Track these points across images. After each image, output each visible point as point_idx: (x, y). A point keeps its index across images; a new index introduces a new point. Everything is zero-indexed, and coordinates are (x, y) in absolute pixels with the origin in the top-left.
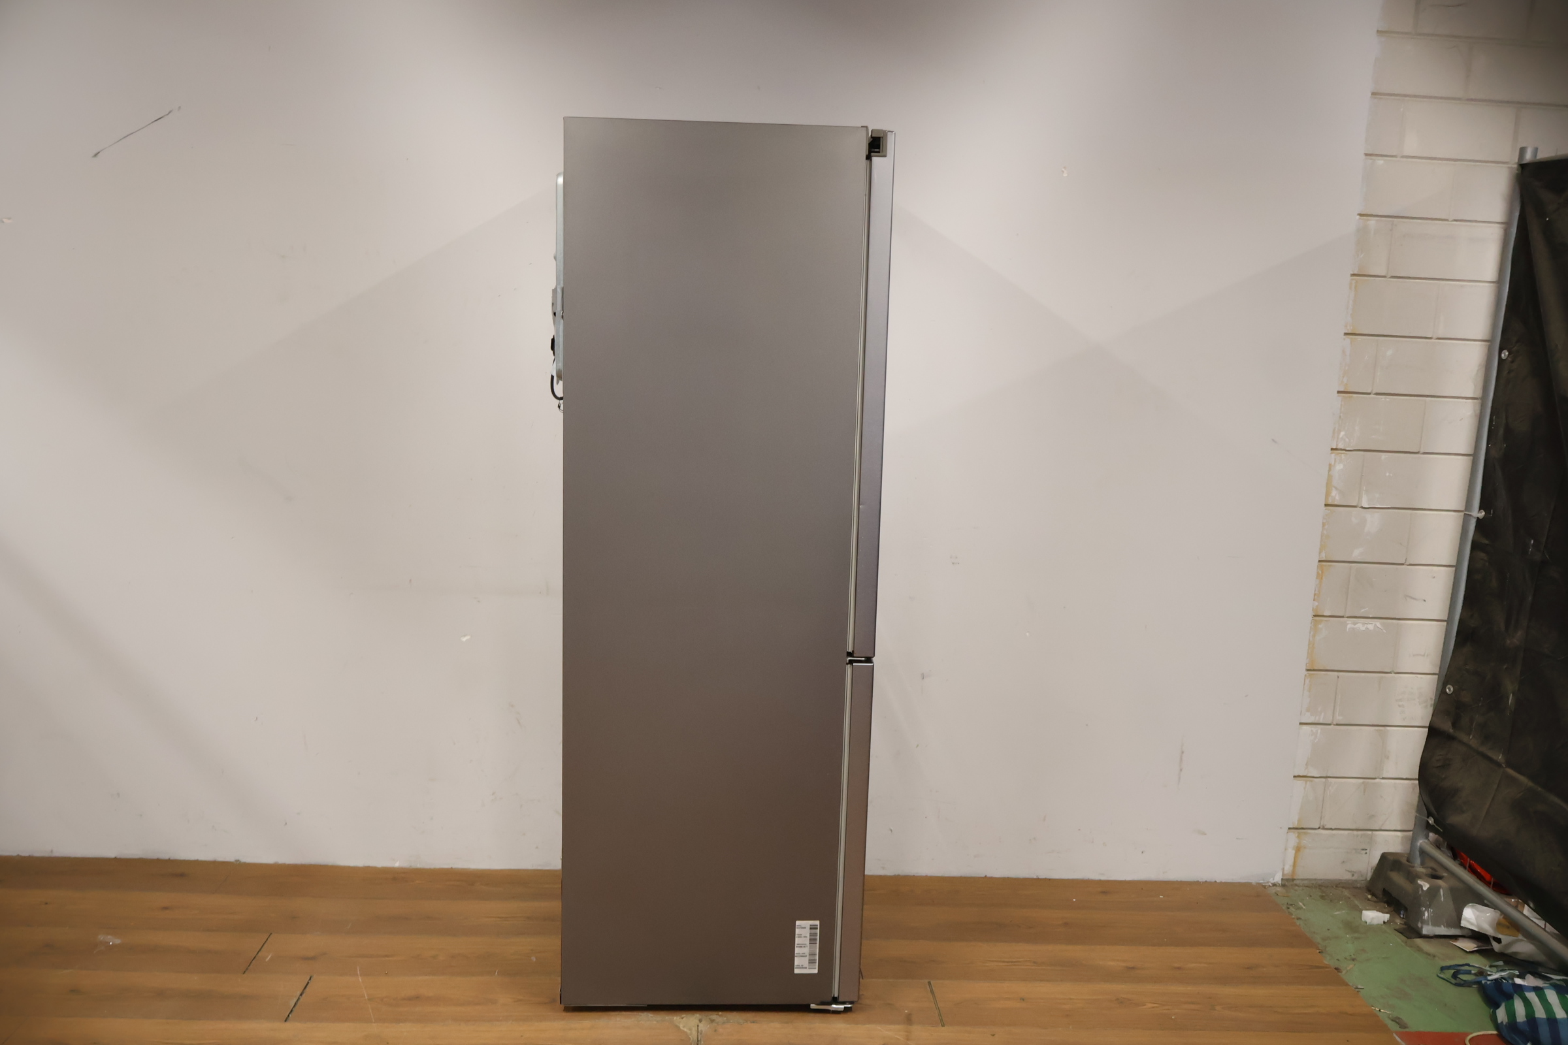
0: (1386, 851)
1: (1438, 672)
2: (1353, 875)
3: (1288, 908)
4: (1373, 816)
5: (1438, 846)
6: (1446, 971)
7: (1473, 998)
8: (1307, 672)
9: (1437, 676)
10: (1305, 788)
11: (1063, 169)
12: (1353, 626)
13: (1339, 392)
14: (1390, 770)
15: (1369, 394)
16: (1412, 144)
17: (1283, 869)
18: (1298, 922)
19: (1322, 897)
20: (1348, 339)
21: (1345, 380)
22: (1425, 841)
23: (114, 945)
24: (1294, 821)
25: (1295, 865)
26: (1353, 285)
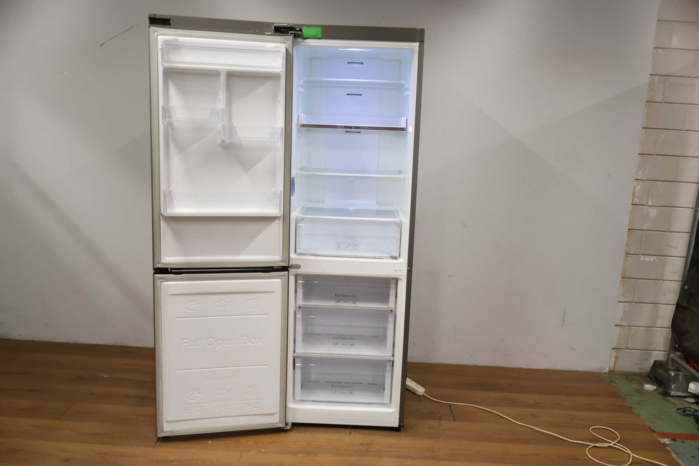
0: (657, 359)
1: (681, 280)
2: (641, 370)
3: (611, 383)
4: (651, 344)
5: (680, 357)
6: (679, 410)
7: (691, 421)
8: (622, 279)
9: (681, 282)
10: (620, 330)
11: (517, 54)
12: (643, 259)
13: (639, 154)
14: (659, 323)
15: (653, 155)
16: (675, 43)
17: (609, 366)
18: (614, 388)
19: (627, 379)
20: (644, 130)
21: (642, 148)
22: (674, 355)
23: (106, 378)
24: (615, 345)
25: (615, 365)
26: (647, 106)
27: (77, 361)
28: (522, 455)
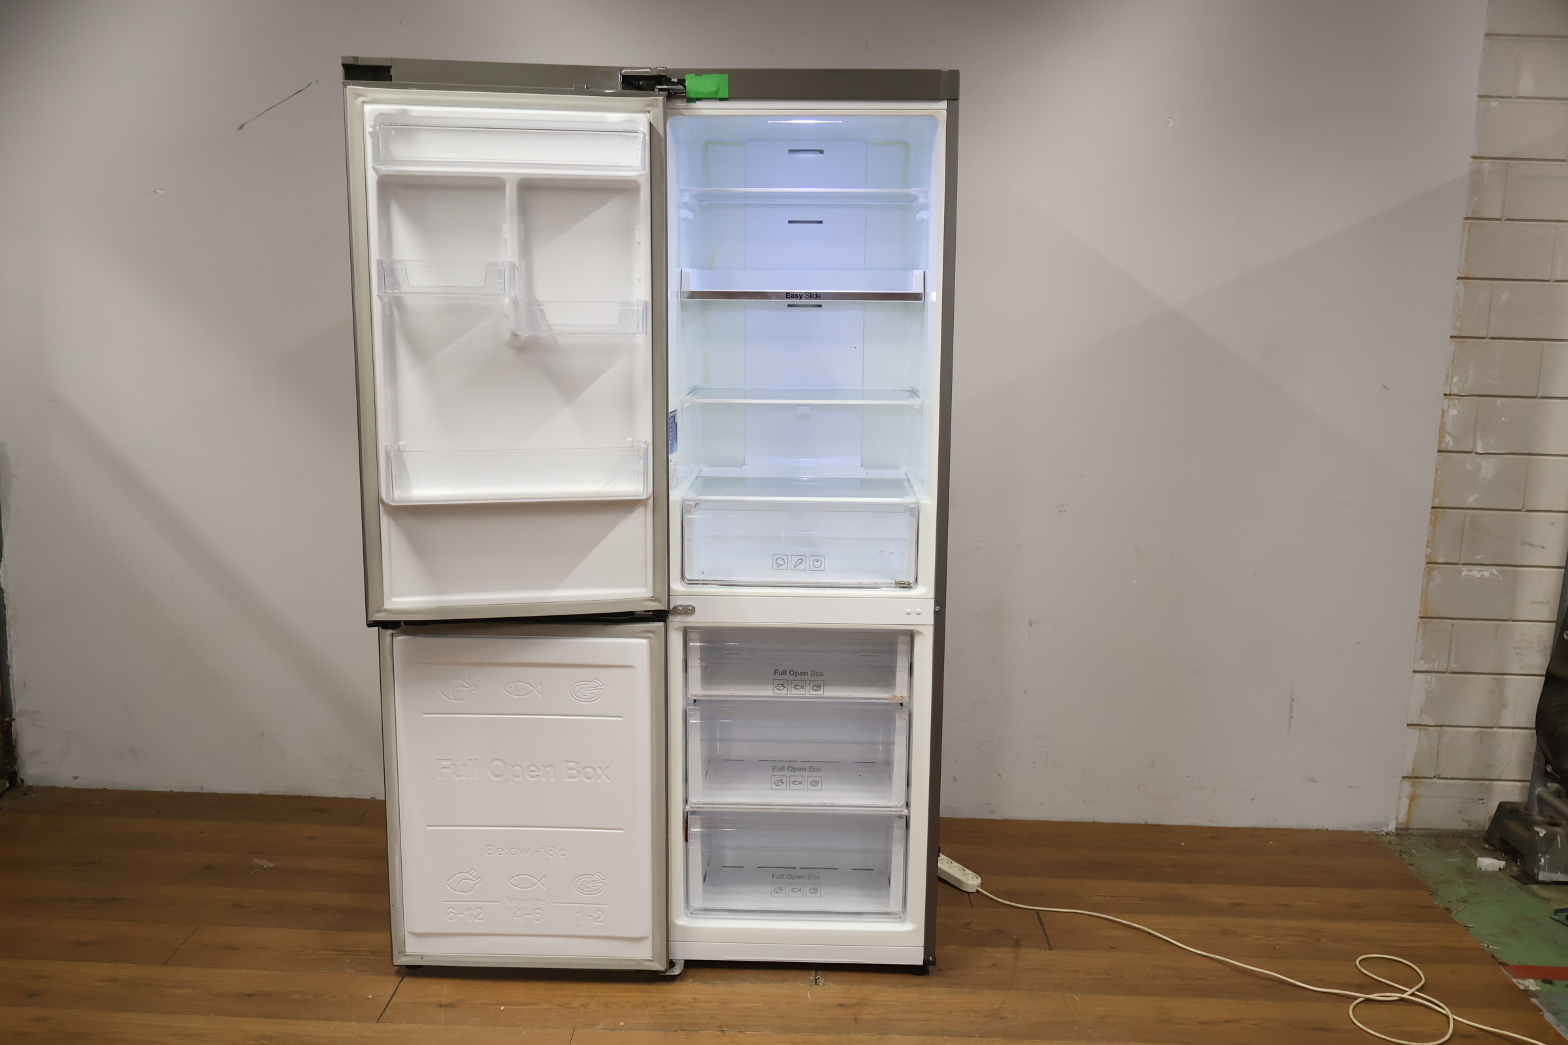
0: (1503, 801)
1: (1556, 620)
2: (1470, 825)
3: (1401, 855)
4: (1491, 766)
5: (1557, 794)
6: (1559, 914)
8: (1420, 620)
9: (1554, 624)
10: (1419, 736)
11: (1169, 120)
12: (1468, 573)
13: (1452, 337)
14: (1508, 718)
15: (1484, 338)
16: (1527, 85)
17: (1397, 818)
18: (1410, 868)
19: (1437, 846)
20: (1461, 282)
21: (1458, 324)
22: (1544, 789)
23: (268, 868)
24: (1408, 770)
25: (1409, 814)
26: (1466, 231)
27: (202, 832)
28: (1204, 1023)
